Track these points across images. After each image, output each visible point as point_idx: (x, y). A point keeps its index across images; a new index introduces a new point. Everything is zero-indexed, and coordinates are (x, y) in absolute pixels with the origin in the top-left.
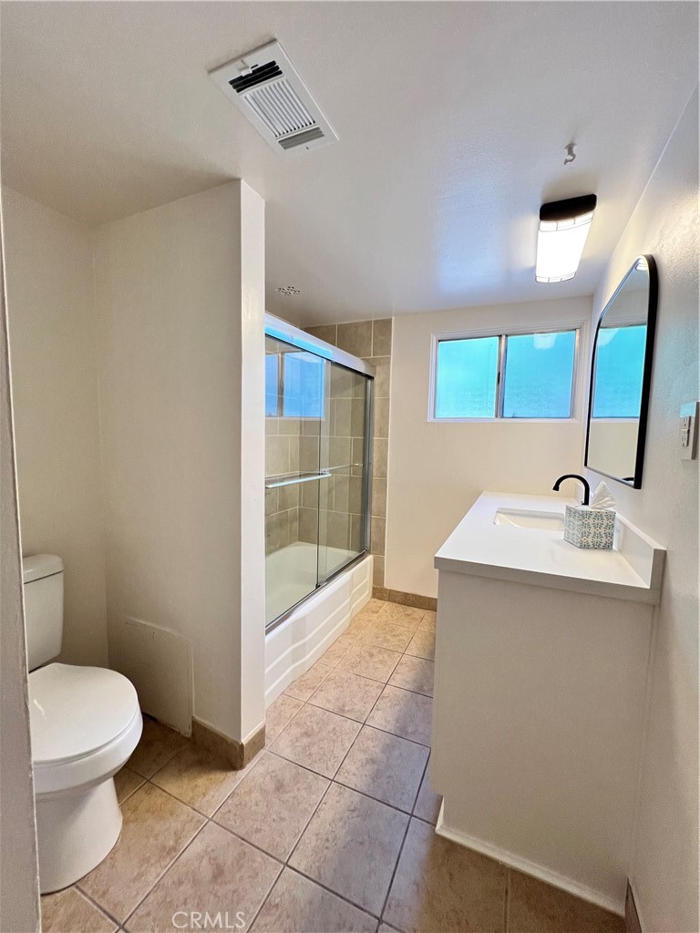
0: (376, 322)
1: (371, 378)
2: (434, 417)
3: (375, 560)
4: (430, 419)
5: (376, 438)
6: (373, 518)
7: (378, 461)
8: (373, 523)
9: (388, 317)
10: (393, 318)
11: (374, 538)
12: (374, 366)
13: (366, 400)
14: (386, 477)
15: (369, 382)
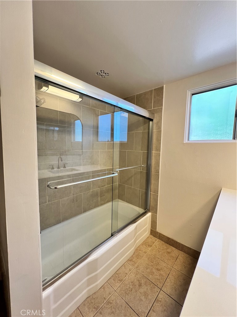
0: (155, 90)
1: (152, 120)
2: (188, 140)
3: (152, 216)
4: (186, 141)
5: (154, 152)
6: (151, 194)
7: (154, 164)
8: (152, 197)
9: (161, 86)
10: (164, 86)
11: (151, 204)
12: (154, 114)
13: (149, 132)
14: (159, 173)
15: (151, 122)
